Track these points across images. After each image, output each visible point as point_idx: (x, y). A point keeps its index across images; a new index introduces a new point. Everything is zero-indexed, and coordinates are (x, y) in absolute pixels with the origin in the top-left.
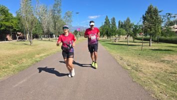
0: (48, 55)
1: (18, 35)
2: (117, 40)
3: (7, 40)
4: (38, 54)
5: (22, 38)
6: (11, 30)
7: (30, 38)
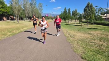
0: (28, 29)
1: (10, 17)
2: (69, 22)
3: (4, 20)
4: (22, 28)
5: (13, 19)
6: (6, 14)
7: (18, 20)
